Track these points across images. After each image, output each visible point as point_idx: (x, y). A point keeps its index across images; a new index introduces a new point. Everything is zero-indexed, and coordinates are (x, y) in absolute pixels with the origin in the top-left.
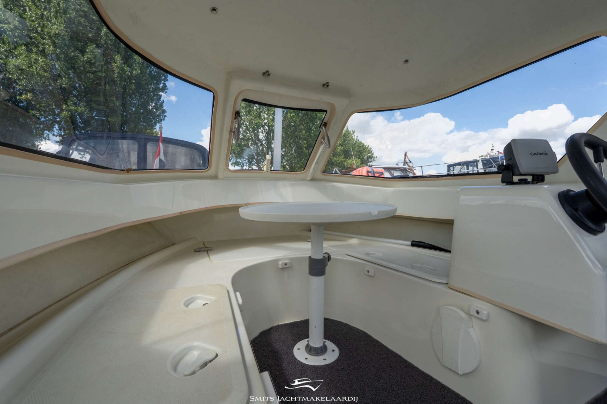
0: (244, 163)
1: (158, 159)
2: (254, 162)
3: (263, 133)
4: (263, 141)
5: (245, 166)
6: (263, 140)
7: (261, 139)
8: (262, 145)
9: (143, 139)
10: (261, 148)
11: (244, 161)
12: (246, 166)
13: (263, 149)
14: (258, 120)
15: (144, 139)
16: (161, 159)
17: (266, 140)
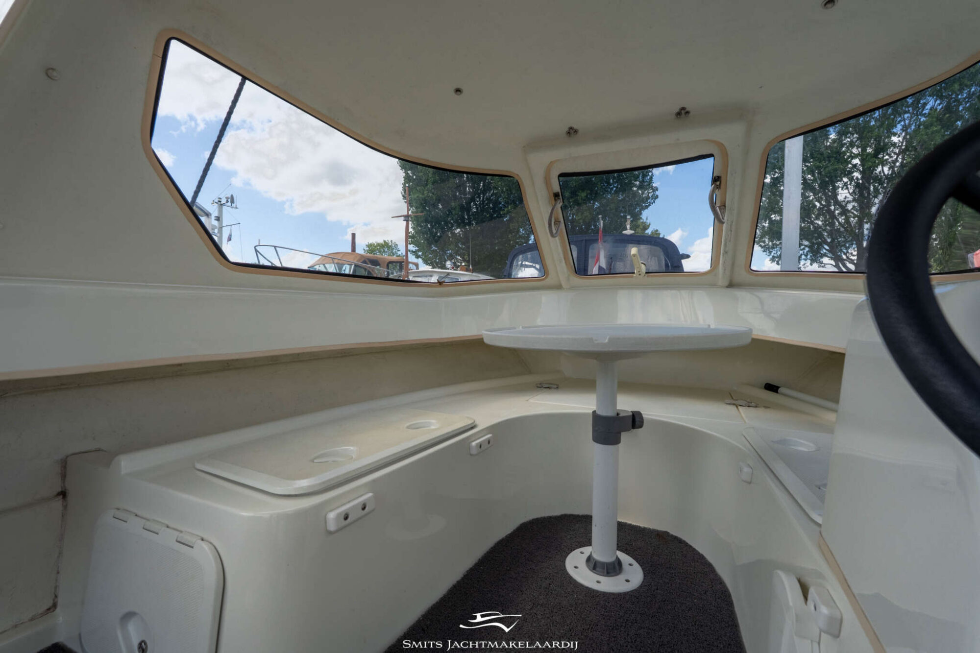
0: (801, 255)
1: (597, 266)
2: (825, 251)
3: (847, 188)
4: (846, 204)
5: (804, 259)
6: (848, 202)
7: (844, 201)
8: (845, 211)
9: (584, 241)
10: (842, 219)
11: (802, 250)
12: (806, 260)
13: (847, 220)
14: (833, 164)
15: (586, 240)
16: (601, 267)
17: (854, 200)
